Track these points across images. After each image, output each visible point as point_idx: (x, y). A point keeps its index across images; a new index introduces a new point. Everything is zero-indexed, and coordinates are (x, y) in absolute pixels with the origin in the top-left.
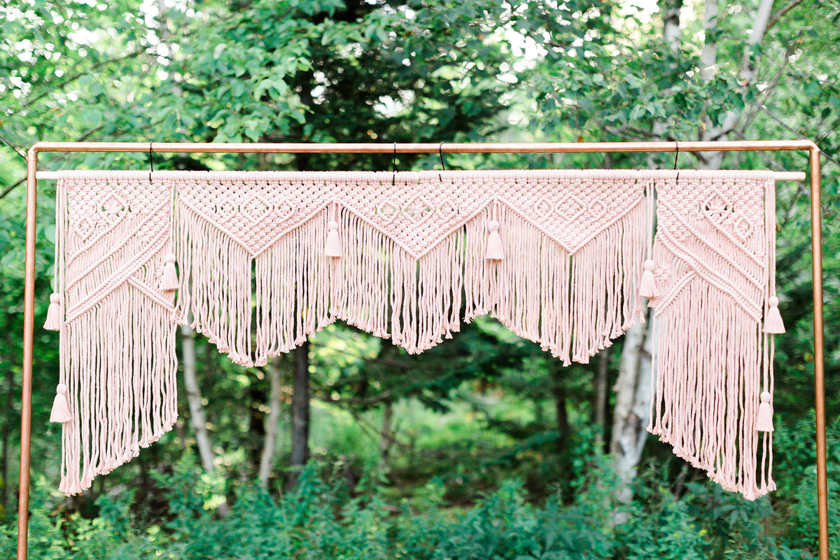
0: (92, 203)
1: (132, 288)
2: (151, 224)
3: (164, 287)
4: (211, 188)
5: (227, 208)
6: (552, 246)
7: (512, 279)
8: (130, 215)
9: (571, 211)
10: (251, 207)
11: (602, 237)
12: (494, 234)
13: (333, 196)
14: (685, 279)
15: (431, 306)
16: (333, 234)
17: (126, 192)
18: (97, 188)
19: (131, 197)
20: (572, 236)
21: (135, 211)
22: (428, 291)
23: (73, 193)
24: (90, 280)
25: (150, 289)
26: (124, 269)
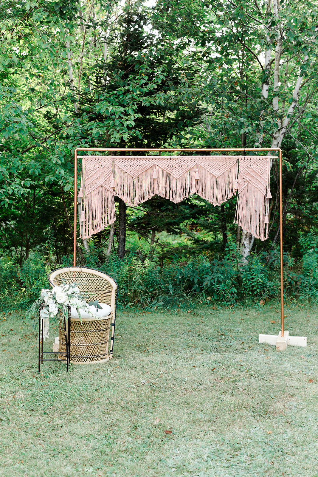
0: (92, 164)
1: (102, 187)
2: (107, 170)
3: (111, 186)
4: (123, 160)
5: (127, 166)
6: (212, 176)
7: (202, 184)
8: (102, 168)
9: (217, 166)
10: (133, 165)
11: (225, 173)
12: (197, 173)
13: (155, 162)
14: (246, 184)
15: (180, 191)
16: (155, 172)
17: (100, 161)
18: (93, 160)
19: (102, 163)
20: (217, 173)
21: (103, 166)
22: (180, 187)
23: (86, 162)
24: (91, 184)
25: (107, 187)
26: (100, 182)
